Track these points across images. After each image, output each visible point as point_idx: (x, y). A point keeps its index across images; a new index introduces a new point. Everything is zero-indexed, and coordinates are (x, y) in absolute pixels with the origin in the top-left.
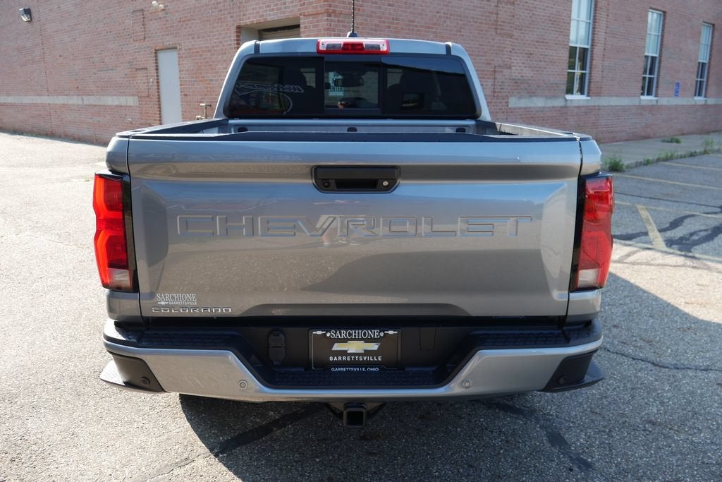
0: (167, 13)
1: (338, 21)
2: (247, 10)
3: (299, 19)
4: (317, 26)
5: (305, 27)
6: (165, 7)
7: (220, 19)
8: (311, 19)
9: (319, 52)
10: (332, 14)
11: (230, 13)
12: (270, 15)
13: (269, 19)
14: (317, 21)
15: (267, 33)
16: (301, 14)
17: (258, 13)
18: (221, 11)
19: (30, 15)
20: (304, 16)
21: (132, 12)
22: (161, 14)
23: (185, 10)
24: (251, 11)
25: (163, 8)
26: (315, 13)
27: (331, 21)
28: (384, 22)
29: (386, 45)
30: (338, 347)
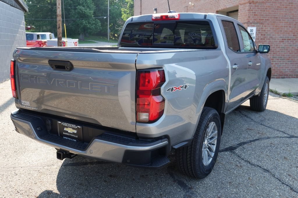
0: (194, 7)
1: (255, 6)
2: (220, 4)
3: (238, 6)
4: (245, 9)
5: (240, 10)
6: (194, 4)
7: (211, 8)
8: (243, 6)
9: (153, 20)
10: (252, 3)
11: (214, 5)
12: (228, 5)
13: (228, 7)
14: (245, 7)
15: (230, 13)
16: (239, 4)
17: (224, 4)
18: (212, 4)
19: (157, 11)
20: (240, 4)
21: (184, 8)
22: (193, 8)
23: (200, 5)
24: (222, 4)
25: (193, 5)
26: (244, 3)
27: (251, 6)
28: (283, 5)
29: (178, 16)
30: (65, 129)
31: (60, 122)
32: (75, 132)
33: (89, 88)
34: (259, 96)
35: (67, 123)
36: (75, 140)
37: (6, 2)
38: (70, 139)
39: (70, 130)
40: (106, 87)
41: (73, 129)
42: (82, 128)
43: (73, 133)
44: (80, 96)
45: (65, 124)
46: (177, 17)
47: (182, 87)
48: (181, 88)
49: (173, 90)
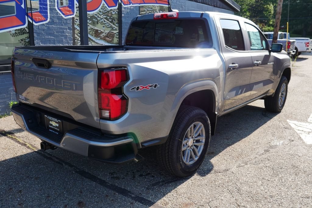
29: (176, 14)
30: (51, 122)
31: (46, 116)
32: (57, 125)
33: (62, 85)
34: (273, 96)
35: (51, 117)
36: (57, 133)
37: (206, 3)
38: (54, 132)
39: (54, 124)
40: (74, 85)
41: (56, 122)
42: (62, 122)
43: (56, 127)
44: (57, 93)
45: (50, 118)
46: (175, 16)
47: (151, 86)
48: (150, 88)
49: (139, 89)
